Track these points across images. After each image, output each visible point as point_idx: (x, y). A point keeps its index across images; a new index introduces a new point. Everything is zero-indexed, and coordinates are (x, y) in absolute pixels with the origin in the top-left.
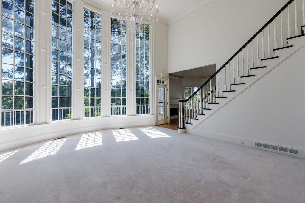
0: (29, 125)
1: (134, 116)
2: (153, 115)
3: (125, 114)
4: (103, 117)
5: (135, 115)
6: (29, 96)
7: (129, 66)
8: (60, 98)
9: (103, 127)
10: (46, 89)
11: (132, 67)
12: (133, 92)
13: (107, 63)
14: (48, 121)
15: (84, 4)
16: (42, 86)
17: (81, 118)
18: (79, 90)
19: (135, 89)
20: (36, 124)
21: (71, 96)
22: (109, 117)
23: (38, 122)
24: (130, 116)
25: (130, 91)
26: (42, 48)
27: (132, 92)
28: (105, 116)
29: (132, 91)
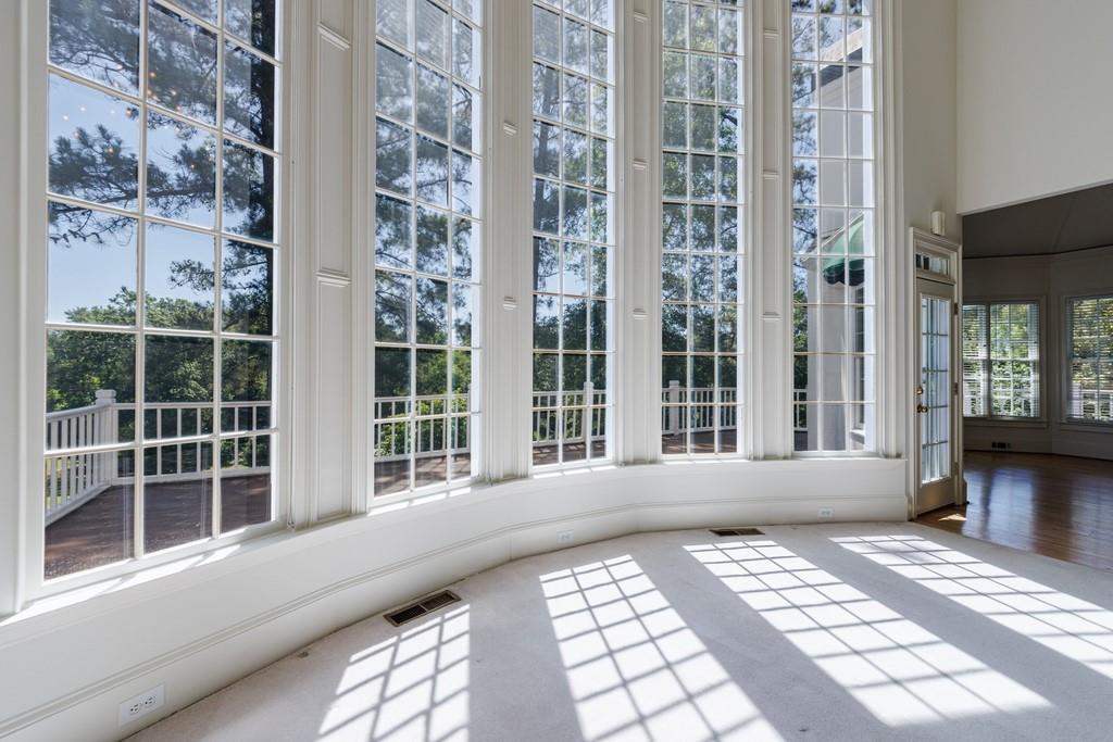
0: (244, 541)
1: (785, 458)
2: (898, 456)
3: (735, 447)
4: (626, 463)
6: (244, 337)
7: (760, 169)
8: (418, 350)
9: (622, 519)
10: (348, 292)
12: (784, 322)
13: (646, 157)
14: (357, 505)
16: (326, 271)
17: (521, 471)
20: (288, 527)
22: (653, 462)
23: (298, 515)
24: (766, 458)
25: (766, 314)
27: (778, 321)
28: (631, 459)
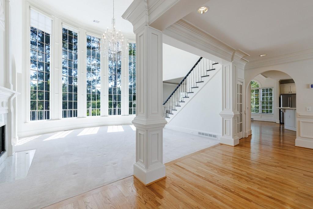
0: (47, 121)
3: (120, 114)
4: (102, 116)
5: (128, 115)
6: (47, 101)
8: (68, 102)
11: (126, 78)
12: (127, 97)
13: (106, 75)
14: (60, 118)
15: (87, 32)
17: (84, 117)
18: (83, 96)
19: (128, 94)
20: (51, 120)
21: (77, 100)
22: (107, 116)
23: (53, 119)
24: (124, 115)
26: (56, 68)
29: (125, 96)
